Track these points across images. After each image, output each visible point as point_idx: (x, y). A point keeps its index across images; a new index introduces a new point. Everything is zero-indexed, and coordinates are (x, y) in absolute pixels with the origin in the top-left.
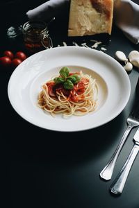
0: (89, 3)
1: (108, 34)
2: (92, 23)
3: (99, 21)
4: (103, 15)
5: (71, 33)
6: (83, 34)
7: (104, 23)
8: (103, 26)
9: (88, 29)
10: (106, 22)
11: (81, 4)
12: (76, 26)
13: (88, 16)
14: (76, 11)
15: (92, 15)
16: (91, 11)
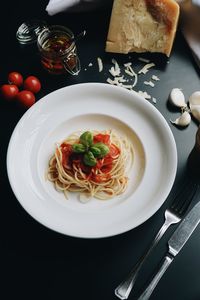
0: (142, 5)
1: (165, 55)
2: (144, 35)
3: (155, 34)
4: (162, 26)
5: (110, 47)
6: (127, 50)
7: (162, 39)
8: (159, 41)
9: (137, 44)
10: (165, 38)
11: (129, 4)
12: (119, 38)
13: (138, 24)
14: (122, 14)
15: (145, 24)
16: (145, 18)
